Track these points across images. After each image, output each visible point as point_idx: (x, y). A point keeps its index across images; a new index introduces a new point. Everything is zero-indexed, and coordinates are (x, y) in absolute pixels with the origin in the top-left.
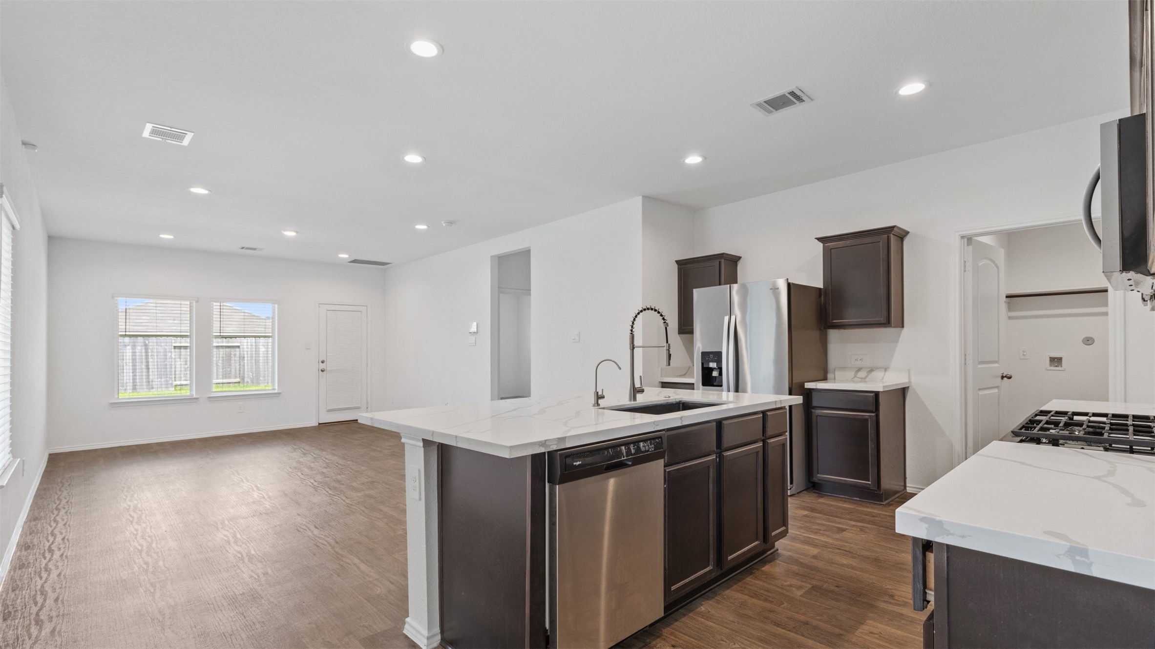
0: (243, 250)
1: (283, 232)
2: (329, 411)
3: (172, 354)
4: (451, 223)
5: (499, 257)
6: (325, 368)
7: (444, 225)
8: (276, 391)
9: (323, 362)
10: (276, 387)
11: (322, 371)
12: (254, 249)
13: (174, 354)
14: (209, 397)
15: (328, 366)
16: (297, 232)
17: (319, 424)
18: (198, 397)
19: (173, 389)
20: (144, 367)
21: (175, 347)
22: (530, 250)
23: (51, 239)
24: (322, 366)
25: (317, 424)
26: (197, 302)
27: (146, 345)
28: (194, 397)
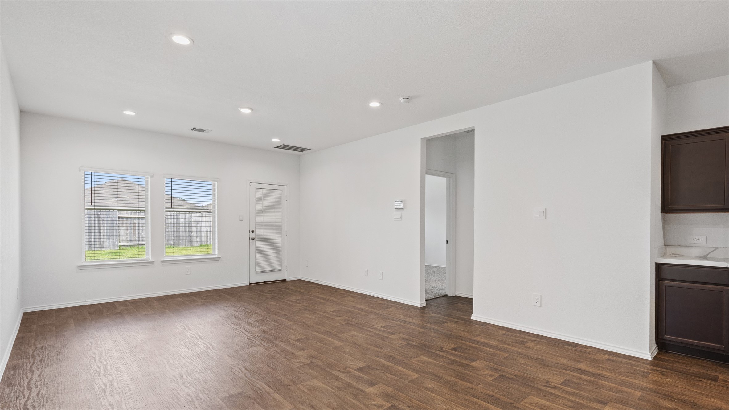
0: (193, 131)
1: (239, 109)
2: (258, 273)
3: (117, 222)
4: (409, 99)
5: (427, 140)
6: (255, 237)
7: (402, 101)
8: (216, 256)
9: (253, 232)
10: (217, 253)
11: (252, 239)
12: (202, 131)
13: (119, 222)
14: (162, 261)
15: (258, 235)
16: (252, 110)
17: (250, 284)
18: (153, 261)
19: (118, 248)
20: (97, 231)
21: (119, 218)
22: (473, 130)
23: (23, 113)
24: (253, 235)
25: (249, 284)
26: (152, 177)
27: (99, 217)
28: (150, 261)
